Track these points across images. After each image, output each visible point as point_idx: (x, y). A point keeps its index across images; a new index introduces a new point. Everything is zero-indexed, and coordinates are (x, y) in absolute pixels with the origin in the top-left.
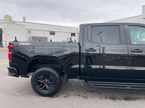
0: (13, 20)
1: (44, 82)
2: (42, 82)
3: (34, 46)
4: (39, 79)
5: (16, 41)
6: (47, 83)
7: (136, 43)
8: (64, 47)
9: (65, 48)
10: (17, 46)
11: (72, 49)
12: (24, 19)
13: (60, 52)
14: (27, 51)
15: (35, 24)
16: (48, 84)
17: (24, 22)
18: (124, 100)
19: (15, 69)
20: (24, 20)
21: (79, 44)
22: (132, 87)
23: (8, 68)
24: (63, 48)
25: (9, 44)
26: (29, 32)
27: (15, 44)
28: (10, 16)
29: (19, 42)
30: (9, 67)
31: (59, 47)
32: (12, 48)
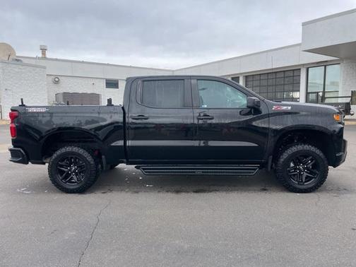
0: (17, 55)
1: (70, 170)
2: (66, 170)
3: (52, 113)
4: (62, 166)
5: (23, 105)
6: (75, 171)
7: (206, 106)
8: (99, 113)
9: (101, 116)
10: (25, 113)
11: (111, 117)
12: (44, 50)
13: (93, 122)
14: (40, 122)
15: (70, 63)
16: (76, 174)
17: (44, 58)
18: (194, 192)
19: (22, 151)
20: (44, 53)
21: (123, 108)
22: (203, 172)
23: (11, 150)
24: (97, 115)
25: (12, 110)
26: (56, 82)
27: (21, 110)
28: (10, 46)
29: (27, 107)
30: (12, 147)
31: (91, 113)
32: (16, 117)
